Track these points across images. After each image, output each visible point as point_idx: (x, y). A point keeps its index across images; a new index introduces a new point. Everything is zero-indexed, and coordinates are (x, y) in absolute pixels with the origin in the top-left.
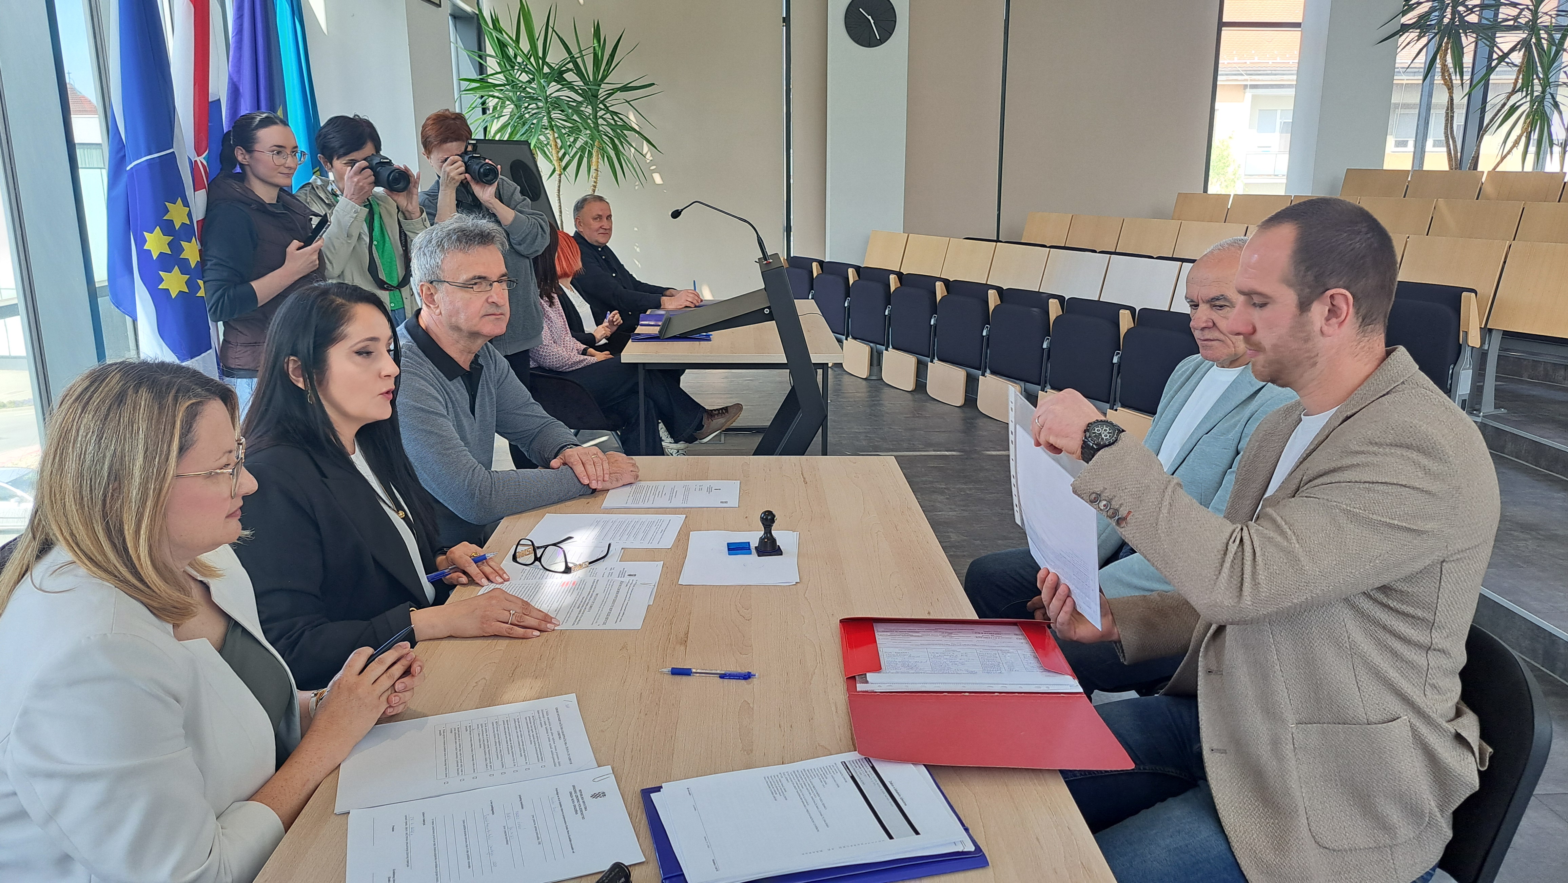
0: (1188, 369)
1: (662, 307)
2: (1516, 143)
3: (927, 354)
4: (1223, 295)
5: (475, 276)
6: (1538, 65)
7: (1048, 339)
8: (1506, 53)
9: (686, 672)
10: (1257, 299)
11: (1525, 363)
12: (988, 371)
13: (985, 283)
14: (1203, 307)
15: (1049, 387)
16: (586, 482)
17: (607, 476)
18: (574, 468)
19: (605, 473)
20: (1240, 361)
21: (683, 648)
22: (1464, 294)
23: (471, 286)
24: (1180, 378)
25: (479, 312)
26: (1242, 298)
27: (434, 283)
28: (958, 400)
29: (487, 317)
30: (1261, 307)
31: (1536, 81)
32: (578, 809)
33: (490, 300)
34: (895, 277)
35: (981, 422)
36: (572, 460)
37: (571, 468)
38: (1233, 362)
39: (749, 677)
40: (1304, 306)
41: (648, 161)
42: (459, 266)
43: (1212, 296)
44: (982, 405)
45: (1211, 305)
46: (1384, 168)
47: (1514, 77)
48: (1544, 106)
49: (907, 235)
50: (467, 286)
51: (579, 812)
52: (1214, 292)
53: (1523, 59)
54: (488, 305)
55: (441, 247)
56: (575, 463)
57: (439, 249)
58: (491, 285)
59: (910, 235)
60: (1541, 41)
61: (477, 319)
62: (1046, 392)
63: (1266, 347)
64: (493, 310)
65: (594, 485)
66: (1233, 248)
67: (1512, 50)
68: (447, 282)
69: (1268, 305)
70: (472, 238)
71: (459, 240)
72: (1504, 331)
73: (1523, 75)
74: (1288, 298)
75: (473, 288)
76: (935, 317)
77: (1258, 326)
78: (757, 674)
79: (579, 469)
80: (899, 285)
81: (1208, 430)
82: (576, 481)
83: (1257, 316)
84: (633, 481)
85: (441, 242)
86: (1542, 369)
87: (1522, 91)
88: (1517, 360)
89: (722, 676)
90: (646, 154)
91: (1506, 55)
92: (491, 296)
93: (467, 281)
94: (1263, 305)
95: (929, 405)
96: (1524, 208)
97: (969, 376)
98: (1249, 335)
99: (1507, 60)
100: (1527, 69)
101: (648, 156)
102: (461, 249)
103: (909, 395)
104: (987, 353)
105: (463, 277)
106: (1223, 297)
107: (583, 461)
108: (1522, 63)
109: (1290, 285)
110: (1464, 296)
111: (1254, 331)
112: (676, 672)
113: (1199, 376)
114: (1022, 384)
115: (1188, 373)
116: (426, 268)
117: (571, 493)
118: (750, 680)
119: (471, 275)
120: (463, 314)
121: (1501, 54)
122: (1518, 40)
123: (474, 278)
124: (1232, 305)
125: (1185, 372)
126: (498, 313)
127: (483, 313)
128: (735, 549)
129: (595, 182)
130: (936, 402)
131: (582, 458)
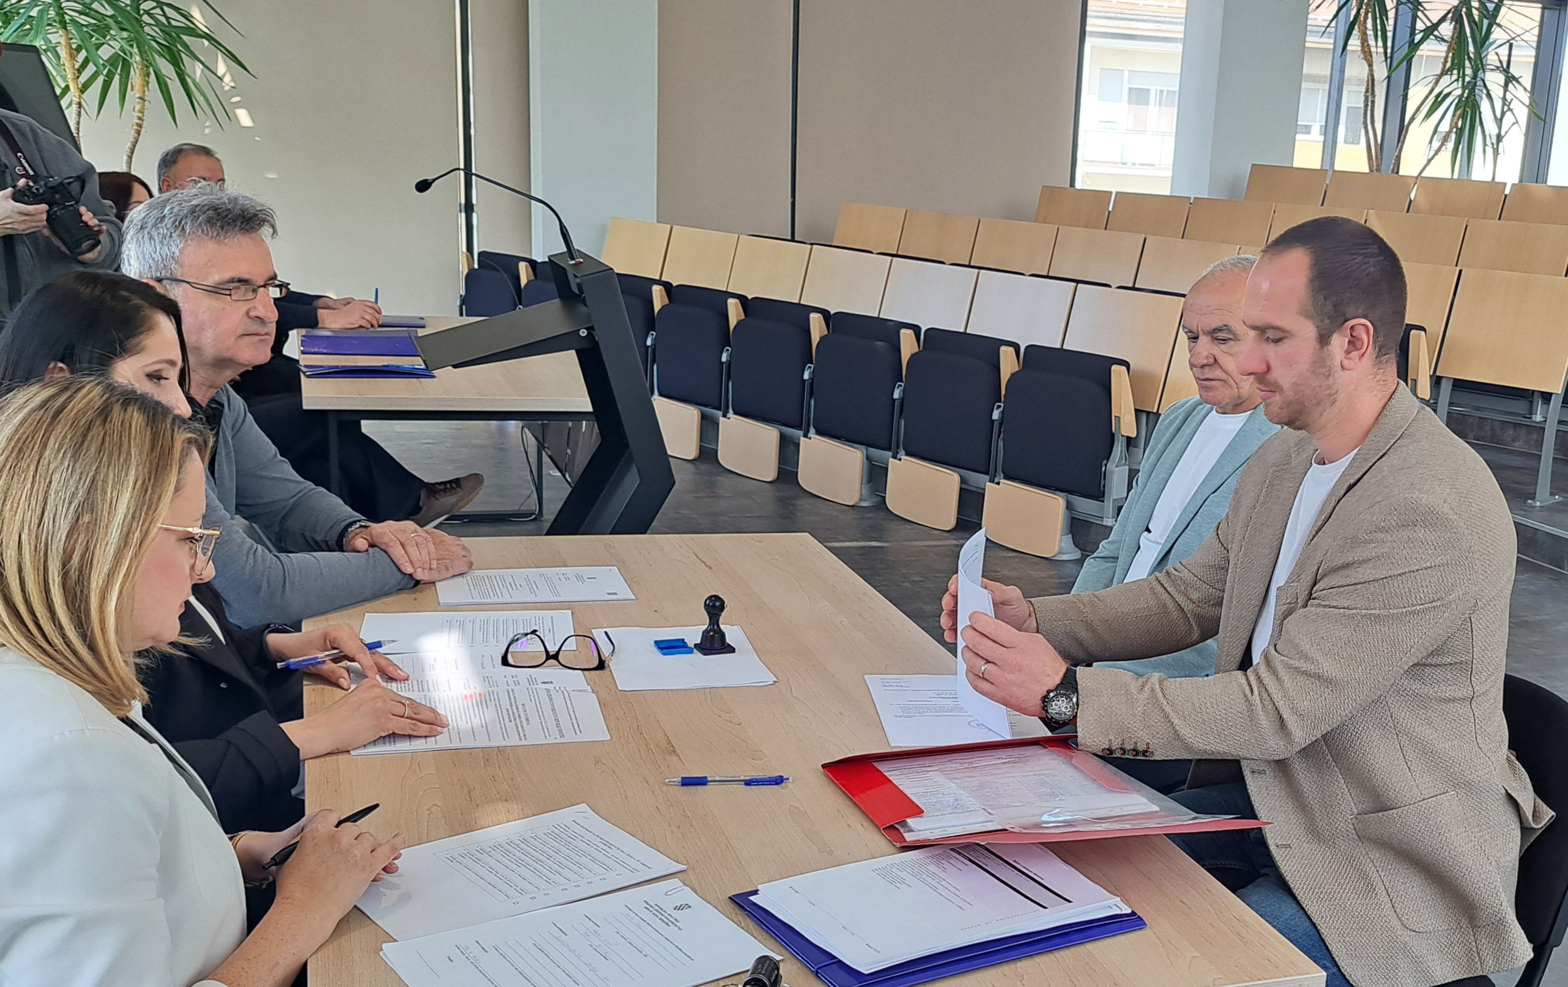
0: (1176, 418)
1: (320, 325)
2: (1445, 139)
3: (717, 405)
4: (1226, 326)
5: (233, 278)
6: (1470, 40)
7: (900, 386)
8: (1436, 24)
9: (701, 782)
10: (1271, 334)
11: (1470, 420)
12: (812, 430)
13: (797, 301)
14: (1204, 340)
15: (904, 452)
16: (409, 570)
17: (434, 562)
18: (390, 550)
19: (431, 557)
20: (1245, 404)
21: (675, 758)
22: (1413, 332)
23: (228, 292)
24: (1168, 428)
25: (235, 331)
26: (1252, 333)
27: (165, 282)
28: (769, 472)
29: (246, 337)
30: (1276, 342)
31: (1467, 64)
32: (667, 921)
33: (252, 314)
34: (660, 290)
35: (804, 504)
36: (386, 540)
37: (385, 551)
38: (1236, 407)
39: (782, 781)
40: (1324, 339)
41: (227, 88)
42: (209, 261)
43: (1214, 326)
44: (805, 479)
45: (1212, 337)
46: (1295, 166)
47: (1444, 54)
48: (1474, 96)
49: (669, 226)
50: (216, 290)
51: (670, 924)
52: (1215, 322)
53: (1454, 33)
54: (249, 320)
55: (180, 229)
56: (392, 544)
57: (178, 232)
58: (254, 291)
59: (675, 227)
60: (1471, 11)
61: (232, 340)
62: (900, 460)
63: (1284, 387)
64: (256, 328)
65: (419, 575)
66: (1236, 270)
67: (1443, 19)
68: (188, 283)
69: (1286, 340)
70: (231, 221)
71: (210, 221)
72: (1455, 379)
73: (1453, 54)
74: (1307, 330)
75: (230, 295)
76: (728, 350)
77: (1272, 364)
78: (790, 778)
79: (397, 553)
80: (667, 302)
81: (1216, 488)
82: (394, 568)
83: (1271, 351)
84: (465, 569)
85: (180, 223)
86: (1488, 428)
87: (1451, 74)
88: (1461, 416)
89: (748, 783)
90: (224, 75)
91: (1435, 26)
92: (255, 308)
93: (219, 284)
94: (1277, 341)
95: (723, 479)
96: (1467, 226)
97: (783, 438)
98: (1262, 377)
99: (1436, 33)
100: (1458, 45)
101: (227, 79)
102: (212, 236)
103: (689, 466)
104: (809, 405)
105: (214, 278)
106: (1225, 328)
107: (402, 540)
108: (1452, 38)
109: (1308, 316)
110: (1413, 335)
111: (1269, 368)
112: (687, 782)
113: (1194, 424)
114: (863, 448)
115: (1177, 421)
116: (153, 259)
117: (387, 587)
118: (784, 784)
119: (228, 275)
120: (210, 331)
121: (1429, 24)
122: (1448, 9)
123: (232, 280)
124: (1236, 338)
125: (1173, 421)
126: (263, 333)
127: (240, 331)
128: (668, 647)
129: (140, 118)
130: (735, 476)
131: (400, 537)
